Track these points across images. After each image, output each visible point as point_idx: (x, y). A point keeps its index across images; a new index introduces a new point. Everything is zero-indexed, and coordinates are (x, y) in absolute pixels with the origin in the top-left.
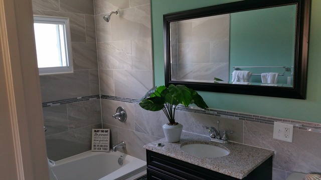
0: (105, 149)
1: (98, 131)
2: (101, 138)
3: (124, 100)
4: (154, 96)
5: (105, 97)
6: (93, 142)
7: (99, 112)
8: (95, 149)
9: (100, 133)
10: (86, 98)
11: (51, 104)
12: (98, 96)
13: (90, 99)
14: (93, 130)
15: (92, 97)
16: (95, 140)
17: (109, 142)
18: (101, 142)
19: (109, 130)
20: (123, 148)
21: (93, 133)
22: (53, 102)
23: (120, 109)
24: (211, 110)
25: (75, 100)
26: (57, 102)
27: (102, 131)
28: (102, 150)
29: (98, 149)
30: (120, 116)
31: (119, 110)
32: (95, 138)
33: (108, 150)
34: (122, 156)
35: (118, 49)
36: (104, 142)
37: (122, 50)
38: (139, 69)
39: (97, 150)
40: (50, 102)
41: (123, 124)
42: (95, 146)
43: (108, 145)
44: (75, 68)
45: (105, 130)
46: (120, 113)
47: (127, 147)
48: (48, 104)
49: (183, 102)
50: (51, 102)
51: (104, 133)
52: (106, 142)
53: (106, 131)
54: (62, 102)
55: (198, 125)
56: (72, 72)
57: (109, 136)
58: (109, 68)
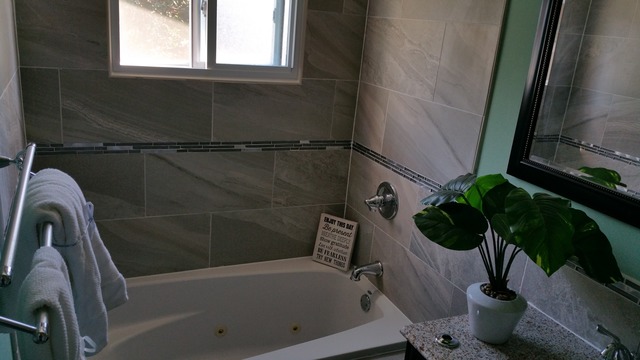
0: (340, 264)
1: (333, 221)
2: (336, 237)
3: (401, 171)
4: (462, 201)
5: (361, 149)
6: (318, 241)
7: (343, 180)
8: (320, 257)
9: (335, 226)
10: (318, 145)
11: (243, 147)
12: (346, 144)
13: (327, 148)
14: (323, 216)
15: (332, 143)
16: (322, 239)
17: (349, 251)
18: (335, 247)
19: (355, 224)
20: (377, 275)
21: (322, 223)
22: (248, 144)
23: (386, 188)
24: (629, 283)
25: (296, 145)
26: (256, 144)
27: (341, 224)
28: (332, 263)
29: (326, 259)
30: (384, 203)
31: (383, 189)
32: (323, 233)
33: (345, 269)
34: (370, 293)
35: (409, 41)
36: (341, 248)
37: (420, 45)
38: (449, 103)
39: (323, 261)
40: (240, 143)
41: (386, 222)
42: (320, 250)
43: (348, 257)
44: (305, 74)
45: (347, 222)
46: (385, 197)
47: (386, 277)
48: (236, 147)
49: (539, 258)
50: (244, 143)
51: (345, 230)
52: (345, 250)
53: (350, 227)
54: (267, 146)
55: (577, 309)
56: (298, 82)
57: (352, 239)
58: (381, 83)
